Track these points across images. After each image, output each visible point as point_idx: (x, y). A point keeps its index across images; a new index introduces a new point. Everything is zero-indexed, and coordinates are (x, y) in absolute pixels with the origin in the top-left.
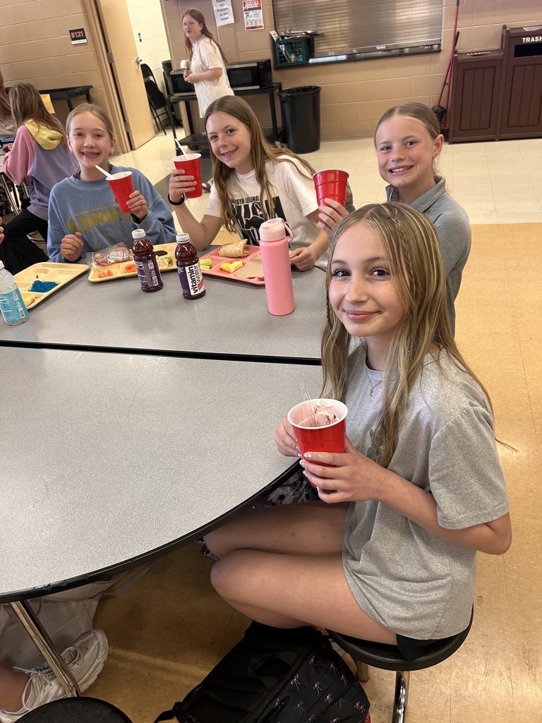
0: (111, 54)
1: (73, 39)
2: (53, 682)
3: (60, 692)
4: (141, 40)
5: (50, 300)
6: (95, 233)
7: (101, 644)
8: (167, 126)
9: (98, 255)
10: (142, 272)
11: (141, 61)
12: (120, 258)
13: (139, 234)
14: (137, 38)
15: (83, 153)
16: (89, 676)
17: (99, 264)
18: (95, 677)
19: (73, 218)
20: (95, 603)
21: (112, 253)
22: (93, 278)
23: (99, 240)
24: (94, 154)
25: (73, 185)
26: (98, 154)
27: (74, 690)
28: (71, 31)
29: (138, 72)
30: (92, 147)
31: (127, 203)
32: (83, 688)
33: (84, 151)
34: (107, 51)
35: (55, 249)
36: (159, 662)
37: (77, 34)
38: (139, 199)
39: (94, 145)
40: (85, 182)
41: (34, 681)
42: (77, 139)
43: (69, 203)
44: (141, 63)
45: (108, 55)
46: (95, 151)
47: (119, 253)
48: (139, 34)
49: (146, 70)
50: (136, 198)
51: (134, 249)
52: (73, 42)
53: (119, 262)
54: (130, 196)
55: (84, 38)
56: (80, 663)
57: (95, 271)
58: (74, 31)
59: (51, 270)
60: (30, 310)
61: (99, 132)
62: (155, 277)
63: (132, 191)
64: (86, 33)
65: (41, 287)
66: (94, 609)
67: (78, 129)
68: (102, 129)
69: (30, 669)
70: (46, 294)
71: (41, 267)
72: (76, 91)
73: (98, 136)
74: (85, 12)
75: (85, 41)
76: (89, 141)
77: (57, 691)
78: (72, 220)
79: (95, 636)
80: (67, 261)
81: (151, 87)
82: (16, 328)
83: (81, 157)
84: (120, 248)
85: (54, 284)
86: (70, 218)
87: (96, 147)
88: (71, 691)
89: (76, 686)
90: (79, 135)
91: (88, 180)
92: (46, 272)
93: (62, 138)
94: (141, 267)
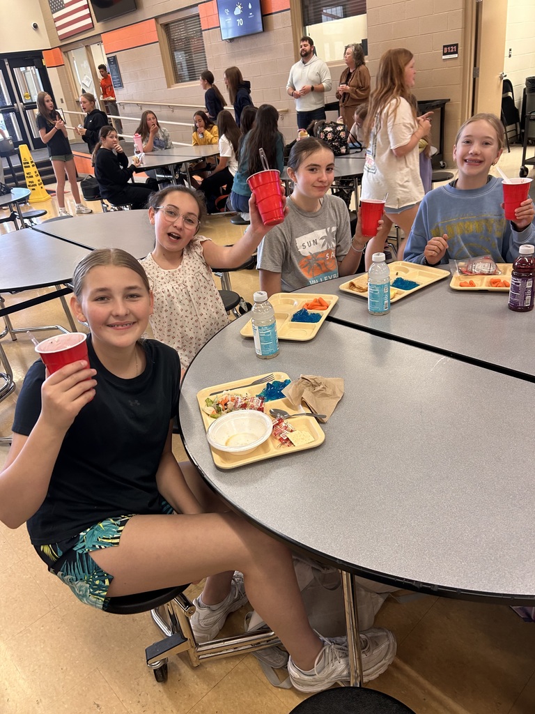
0: (479, 68)
1: (444, 54)
2: (341, 660)
3: (345, 673)
4: (510, 56)
5: (411, 298)
6: (458, 242)
7: (392, 646)
8: (512, 143)
9: (462, 263)
10: (516, 288)
11: (505, 76)
12: (486, 271)
13: (528, 250)
14: (507, 54)
15: (466, 161)
16: (373, 672)
17: (461, 272)
18: (377, 675)
19: (440, 225)
20: (381, 600)
21: (478, 264)
22: (454, 285)
23: (461, 249)
24: (475, 161)
25: (447, 193)
26: (481, 162)
27: (359, 679)
28: (444, 47)
29: (499, 87)
30: (476, 154)
31: (516, 210)
32: (365, 680)
33: (467, 158)
34: (475, 66)
35: (411, 253)
36: (437, 692)
37: (451, 49)
38: (530, 208)
39: (479, 152)
40: (460, 191)
41: (327, 651)
42: (464, 146)
43: (439, 210)
44: (504, 78)
45: (474, 70)
46: (479, 158)
47: (486, 265)
48: (510, 50)
49: (507, 86)
50: (527, 207)
51: (516, 264)
52: (444, 57)
53: (484, 274)
54: (522, 204)
55: (456, 53)
56: (368, 654)
57: (456, 278)
58: (447, 46)
59: (411, 270)
60: (392, 304)
61: (488, 140)
62: (529, 297)
63: (524, 199)
64: (459, 48)
65: (402, 284)
66: (380, 605)
67: (467, 136)
68: (492, 137)
69: (325, 637)
70: (407, 292)
71: (400, 265)
72: (433, 104)
73: (487, 144)
74: (465, 28)
75: (456, 56)
76: (475, 148)
77: (343, 671)
78: (438, 227)
79: (387, 636)
80: (427, 264)
81: (507, 102)
82: (377, 318)
83: (462, 164)
84: (488, 261)
85: (415, 285)
86: (436, 224)
87: (482, 154)
88: (356, 678)
89: (361, 676)
90: (468, 142)
91: (463, 189)
92: (406, 271)
93: (427, 146)
94: (518, 284)
